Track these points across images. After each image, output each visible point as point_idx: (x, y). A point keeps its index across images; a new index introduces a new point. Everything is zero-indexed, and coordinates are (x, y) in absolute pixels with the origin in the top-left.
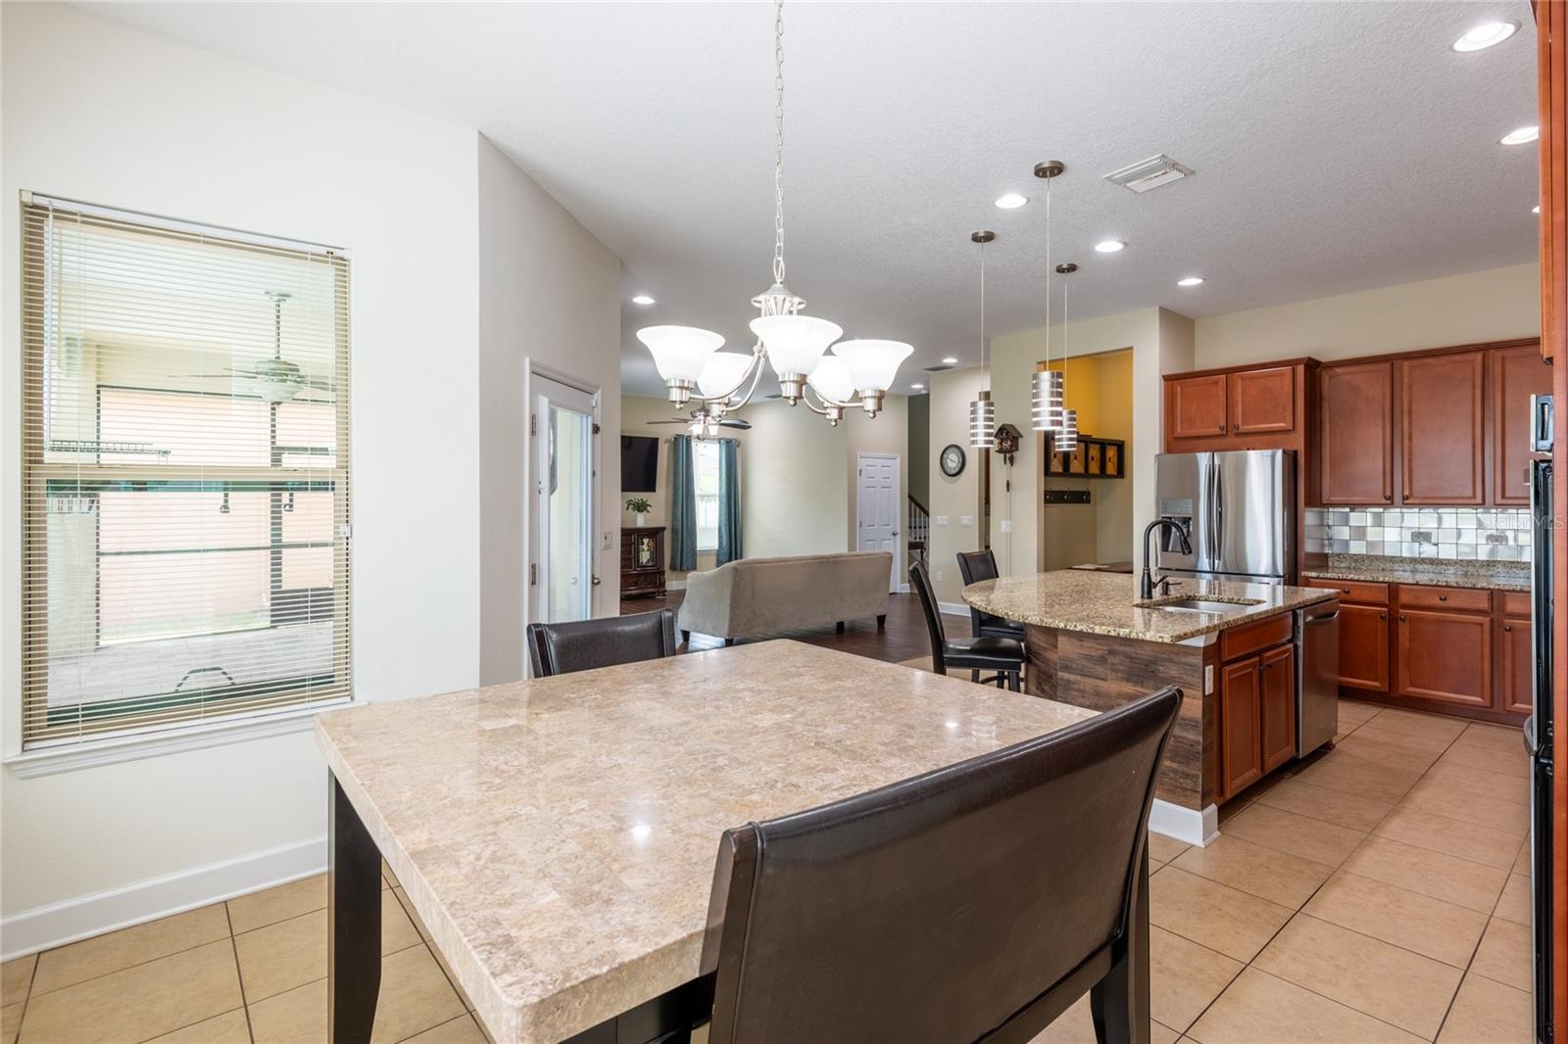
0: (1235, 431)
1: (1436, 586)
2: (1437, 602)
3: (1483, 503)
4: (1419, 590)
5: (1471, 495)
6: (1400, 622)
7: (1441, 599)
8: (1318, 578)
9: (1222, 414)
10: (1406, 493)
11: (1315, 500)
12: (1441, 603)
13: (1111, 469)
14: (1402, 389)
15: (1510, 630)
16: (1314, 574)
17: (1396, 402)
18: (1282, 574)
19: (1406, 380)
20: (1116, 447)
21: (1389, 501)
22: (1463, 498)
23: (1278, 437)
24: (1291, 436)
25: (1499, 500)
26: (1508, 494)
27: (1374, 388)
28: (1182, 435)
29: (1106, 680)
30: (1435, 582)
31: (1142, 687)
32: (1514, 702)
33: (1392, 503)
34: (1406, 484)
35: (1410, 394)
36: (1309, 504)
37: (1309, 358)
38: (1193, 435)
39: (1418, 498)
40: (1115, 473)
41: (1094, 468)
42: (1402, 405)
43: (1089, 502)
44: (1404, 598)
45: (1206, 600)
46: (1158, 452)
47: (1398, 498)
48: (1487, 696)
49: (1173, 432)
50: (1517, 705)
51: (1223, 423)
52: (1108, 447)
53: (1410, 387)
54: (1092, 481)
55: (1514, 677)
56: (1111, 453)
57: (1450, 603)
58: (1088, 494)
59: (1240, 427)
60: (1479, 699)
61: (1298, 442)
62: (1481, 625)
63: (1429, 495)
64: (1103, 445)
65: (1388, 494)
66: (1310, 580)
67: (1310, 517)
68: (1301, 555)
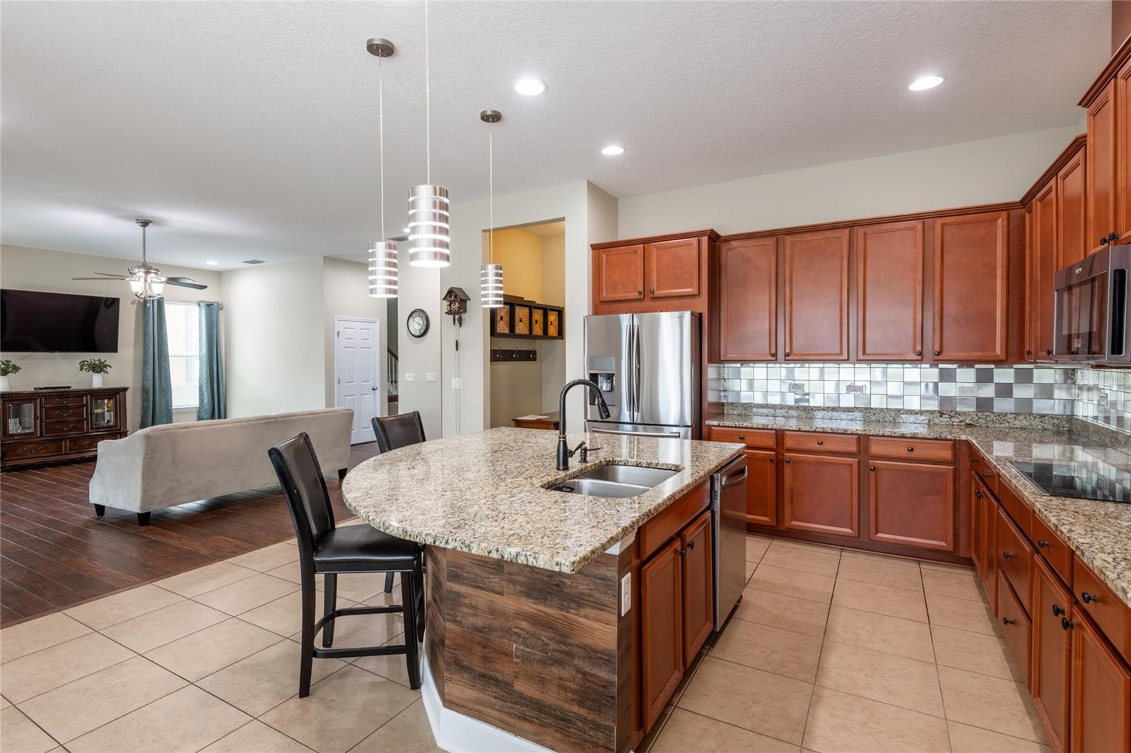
0: (651, 295)
1: (815, 432)
2: (815, 446)
3: (848, 359)
4: (800, 436)
5: (838, 352)
6: (785, 464)
7: (819, 443)
8: (719, 426)
9: (641, 280)
10: (788, 351)
11: (716, 358)
12: (819, 447)
13: (553, 331)
14: (784, 261)
15: (874, 470)
16: (715, 423)
17: (780, 271)
18: (689, 424)
19: (788, 252)
20: (557, 313)
21: (774, 358)
22: (832, 355)
23: (686, 301)
24: (696, 300)
25: (861, 357)
26: (867, 352)
27: (762, 259)
28: (606, 300)
29: (501, 594)
30: (813, 429)
32: (877, 532)
33: (776, 360)
34: (788, 343)
35: (791, 265)
36: (710, 361)
37: (712, 231)
38: (617, 299)
39: (796, 355)
40: (557, 335)
41: (538, 330)
42: (784, 274)
43: (535, 360)
44: (789, 443)
45: (625, 465)
46: (587, 315)
47: (781, 355)
48: (856, 528)
49: (599, 297)
50: (879, 535)
51: (641, 289)
52: (549, 312)
53: (792, 259)
54: (538, 341)
55: (877, 510)
56: (553, 317)
57: (827, 447)
58: (535, 352)
59: (656, 292)
60: (849, 531)
61: (702, 306)
62: (851, 465)
63: (805, 352)
64: (545, 310)
65: (773, 351)
66: (713, 428)
67: (711, 371)
68: (705, 405)
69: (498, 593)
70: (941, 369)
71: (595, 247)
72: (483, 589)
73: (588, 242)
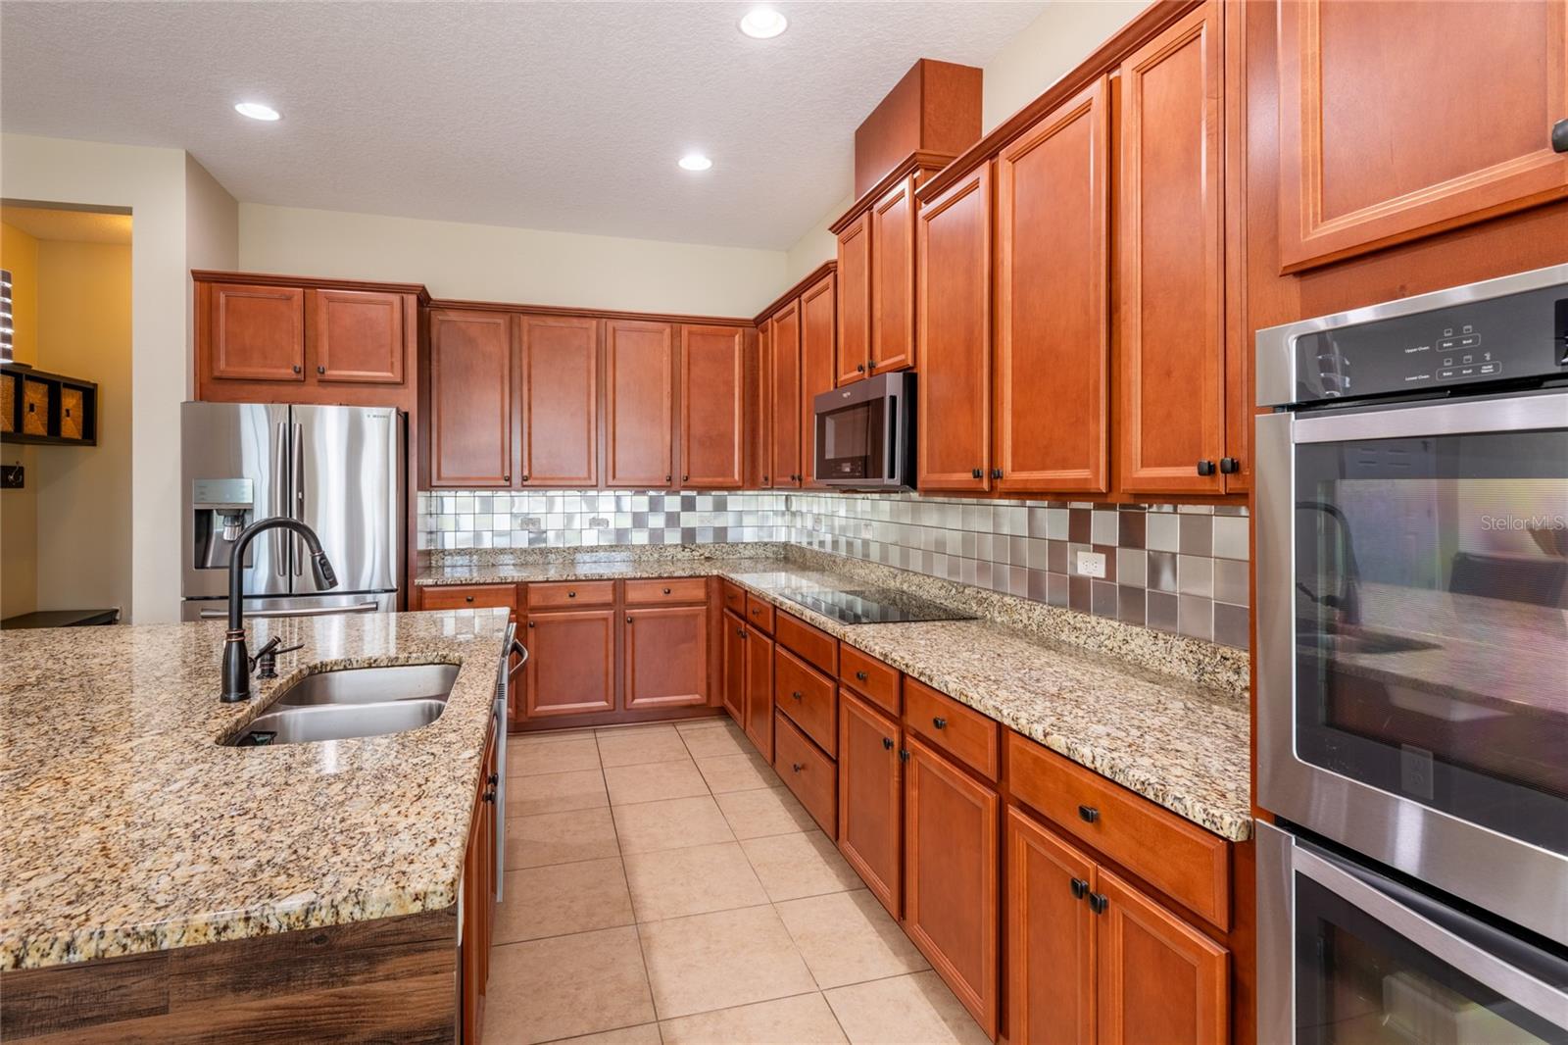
0: (319, 376)
1: (566, 581)
2: (566, 600)
3: (596, 486)
4: (547, 588)
5: (586, 475)
6: (529, 629)
7: (571, 596)
8: (436, 585)
9: (298, 349)
10: (526, 473)
11: (426, 485)
12: (570, 601)
13: (70, 427)
14: (521, 351)
15: (631, 621)
16: (430, 581)
17: (516, 361)
18: (393, 587)
19: (525, 338)
20: (80, 392)
21: (507, 484)
22: (579, 479)
23: (381, 391)
24: (401, 391)
25: (611, 482)
26: (617, 476)
27: (492, 345)
28: (224, 375)
29: (163, 1010)
30: (564, 577)
31: (287, 991)
32: (634, 698)
33: (510, 486)
34: (526, 463)
35: (529, 356)
36: (420, 488)
37: (424, 289)
38: (250, 376)
39: (536, 479)
40: (78, 437)
41: (35, 424)
42: (521, 367)
43: (21, 485)
44: (534, 600)
46: (184, 400)
47: (516, 480)
48: (611, 698)
49: (211, 369)
50: (636, 701)
51: (299, 364)
52: (65, 392)
53: (529, 348)
54: (28, 448)
55: (633, 671)
56: (71, 401)
57: (580, 599)
58: (21, 471)
59: (328, 373)
60: (604, 703)
61: (410, 400)
62: (605, 619)
63: (548, 476)
64: (55, 386)
65: (507, 474)
66: (426, 589)
67: (420, 501)
68: (413, 555)
69: (152, 1012)
70: (683, 497)
71: (199, 277)
72: (102, 1019)
73: (187, 268)
